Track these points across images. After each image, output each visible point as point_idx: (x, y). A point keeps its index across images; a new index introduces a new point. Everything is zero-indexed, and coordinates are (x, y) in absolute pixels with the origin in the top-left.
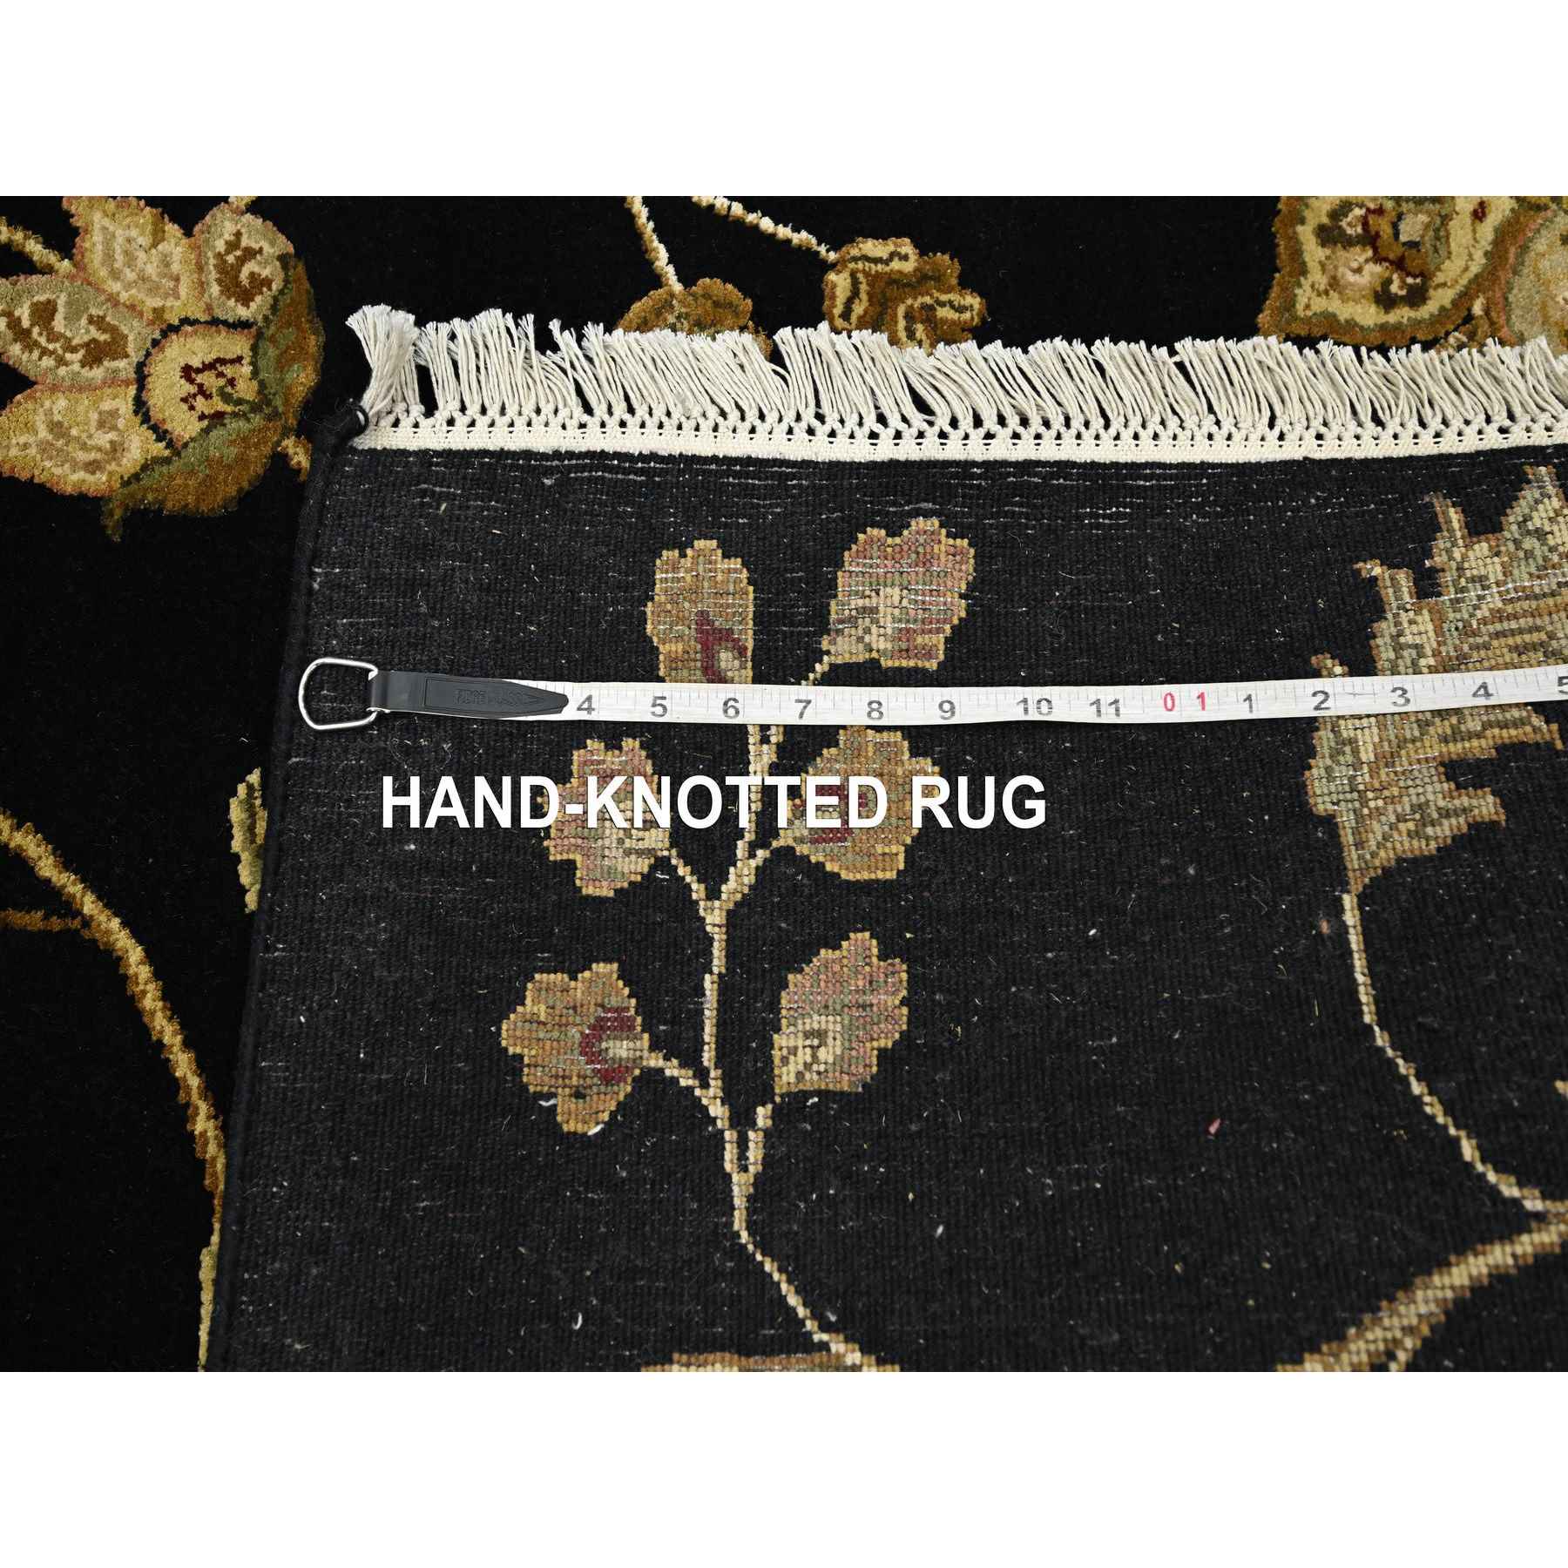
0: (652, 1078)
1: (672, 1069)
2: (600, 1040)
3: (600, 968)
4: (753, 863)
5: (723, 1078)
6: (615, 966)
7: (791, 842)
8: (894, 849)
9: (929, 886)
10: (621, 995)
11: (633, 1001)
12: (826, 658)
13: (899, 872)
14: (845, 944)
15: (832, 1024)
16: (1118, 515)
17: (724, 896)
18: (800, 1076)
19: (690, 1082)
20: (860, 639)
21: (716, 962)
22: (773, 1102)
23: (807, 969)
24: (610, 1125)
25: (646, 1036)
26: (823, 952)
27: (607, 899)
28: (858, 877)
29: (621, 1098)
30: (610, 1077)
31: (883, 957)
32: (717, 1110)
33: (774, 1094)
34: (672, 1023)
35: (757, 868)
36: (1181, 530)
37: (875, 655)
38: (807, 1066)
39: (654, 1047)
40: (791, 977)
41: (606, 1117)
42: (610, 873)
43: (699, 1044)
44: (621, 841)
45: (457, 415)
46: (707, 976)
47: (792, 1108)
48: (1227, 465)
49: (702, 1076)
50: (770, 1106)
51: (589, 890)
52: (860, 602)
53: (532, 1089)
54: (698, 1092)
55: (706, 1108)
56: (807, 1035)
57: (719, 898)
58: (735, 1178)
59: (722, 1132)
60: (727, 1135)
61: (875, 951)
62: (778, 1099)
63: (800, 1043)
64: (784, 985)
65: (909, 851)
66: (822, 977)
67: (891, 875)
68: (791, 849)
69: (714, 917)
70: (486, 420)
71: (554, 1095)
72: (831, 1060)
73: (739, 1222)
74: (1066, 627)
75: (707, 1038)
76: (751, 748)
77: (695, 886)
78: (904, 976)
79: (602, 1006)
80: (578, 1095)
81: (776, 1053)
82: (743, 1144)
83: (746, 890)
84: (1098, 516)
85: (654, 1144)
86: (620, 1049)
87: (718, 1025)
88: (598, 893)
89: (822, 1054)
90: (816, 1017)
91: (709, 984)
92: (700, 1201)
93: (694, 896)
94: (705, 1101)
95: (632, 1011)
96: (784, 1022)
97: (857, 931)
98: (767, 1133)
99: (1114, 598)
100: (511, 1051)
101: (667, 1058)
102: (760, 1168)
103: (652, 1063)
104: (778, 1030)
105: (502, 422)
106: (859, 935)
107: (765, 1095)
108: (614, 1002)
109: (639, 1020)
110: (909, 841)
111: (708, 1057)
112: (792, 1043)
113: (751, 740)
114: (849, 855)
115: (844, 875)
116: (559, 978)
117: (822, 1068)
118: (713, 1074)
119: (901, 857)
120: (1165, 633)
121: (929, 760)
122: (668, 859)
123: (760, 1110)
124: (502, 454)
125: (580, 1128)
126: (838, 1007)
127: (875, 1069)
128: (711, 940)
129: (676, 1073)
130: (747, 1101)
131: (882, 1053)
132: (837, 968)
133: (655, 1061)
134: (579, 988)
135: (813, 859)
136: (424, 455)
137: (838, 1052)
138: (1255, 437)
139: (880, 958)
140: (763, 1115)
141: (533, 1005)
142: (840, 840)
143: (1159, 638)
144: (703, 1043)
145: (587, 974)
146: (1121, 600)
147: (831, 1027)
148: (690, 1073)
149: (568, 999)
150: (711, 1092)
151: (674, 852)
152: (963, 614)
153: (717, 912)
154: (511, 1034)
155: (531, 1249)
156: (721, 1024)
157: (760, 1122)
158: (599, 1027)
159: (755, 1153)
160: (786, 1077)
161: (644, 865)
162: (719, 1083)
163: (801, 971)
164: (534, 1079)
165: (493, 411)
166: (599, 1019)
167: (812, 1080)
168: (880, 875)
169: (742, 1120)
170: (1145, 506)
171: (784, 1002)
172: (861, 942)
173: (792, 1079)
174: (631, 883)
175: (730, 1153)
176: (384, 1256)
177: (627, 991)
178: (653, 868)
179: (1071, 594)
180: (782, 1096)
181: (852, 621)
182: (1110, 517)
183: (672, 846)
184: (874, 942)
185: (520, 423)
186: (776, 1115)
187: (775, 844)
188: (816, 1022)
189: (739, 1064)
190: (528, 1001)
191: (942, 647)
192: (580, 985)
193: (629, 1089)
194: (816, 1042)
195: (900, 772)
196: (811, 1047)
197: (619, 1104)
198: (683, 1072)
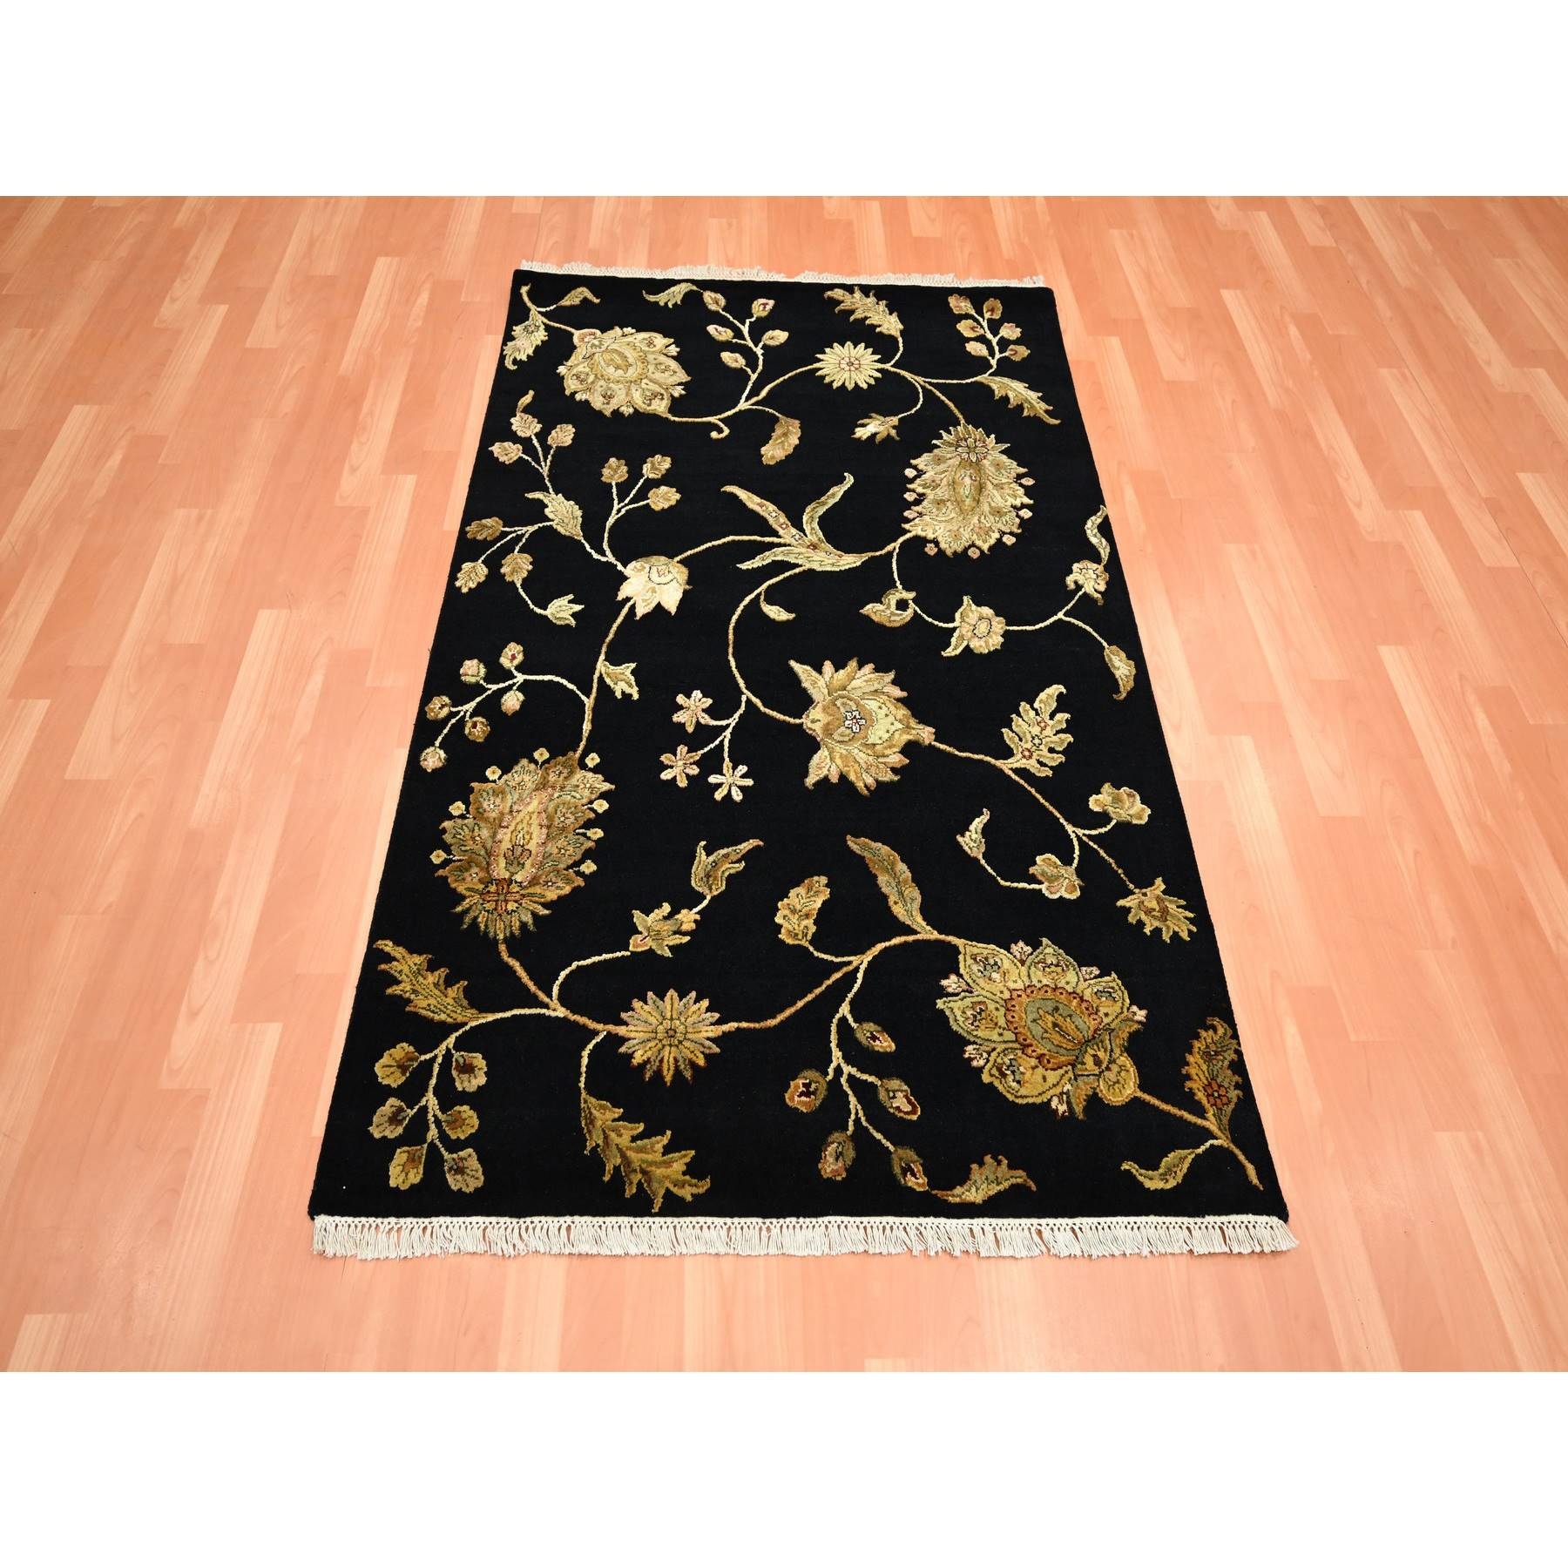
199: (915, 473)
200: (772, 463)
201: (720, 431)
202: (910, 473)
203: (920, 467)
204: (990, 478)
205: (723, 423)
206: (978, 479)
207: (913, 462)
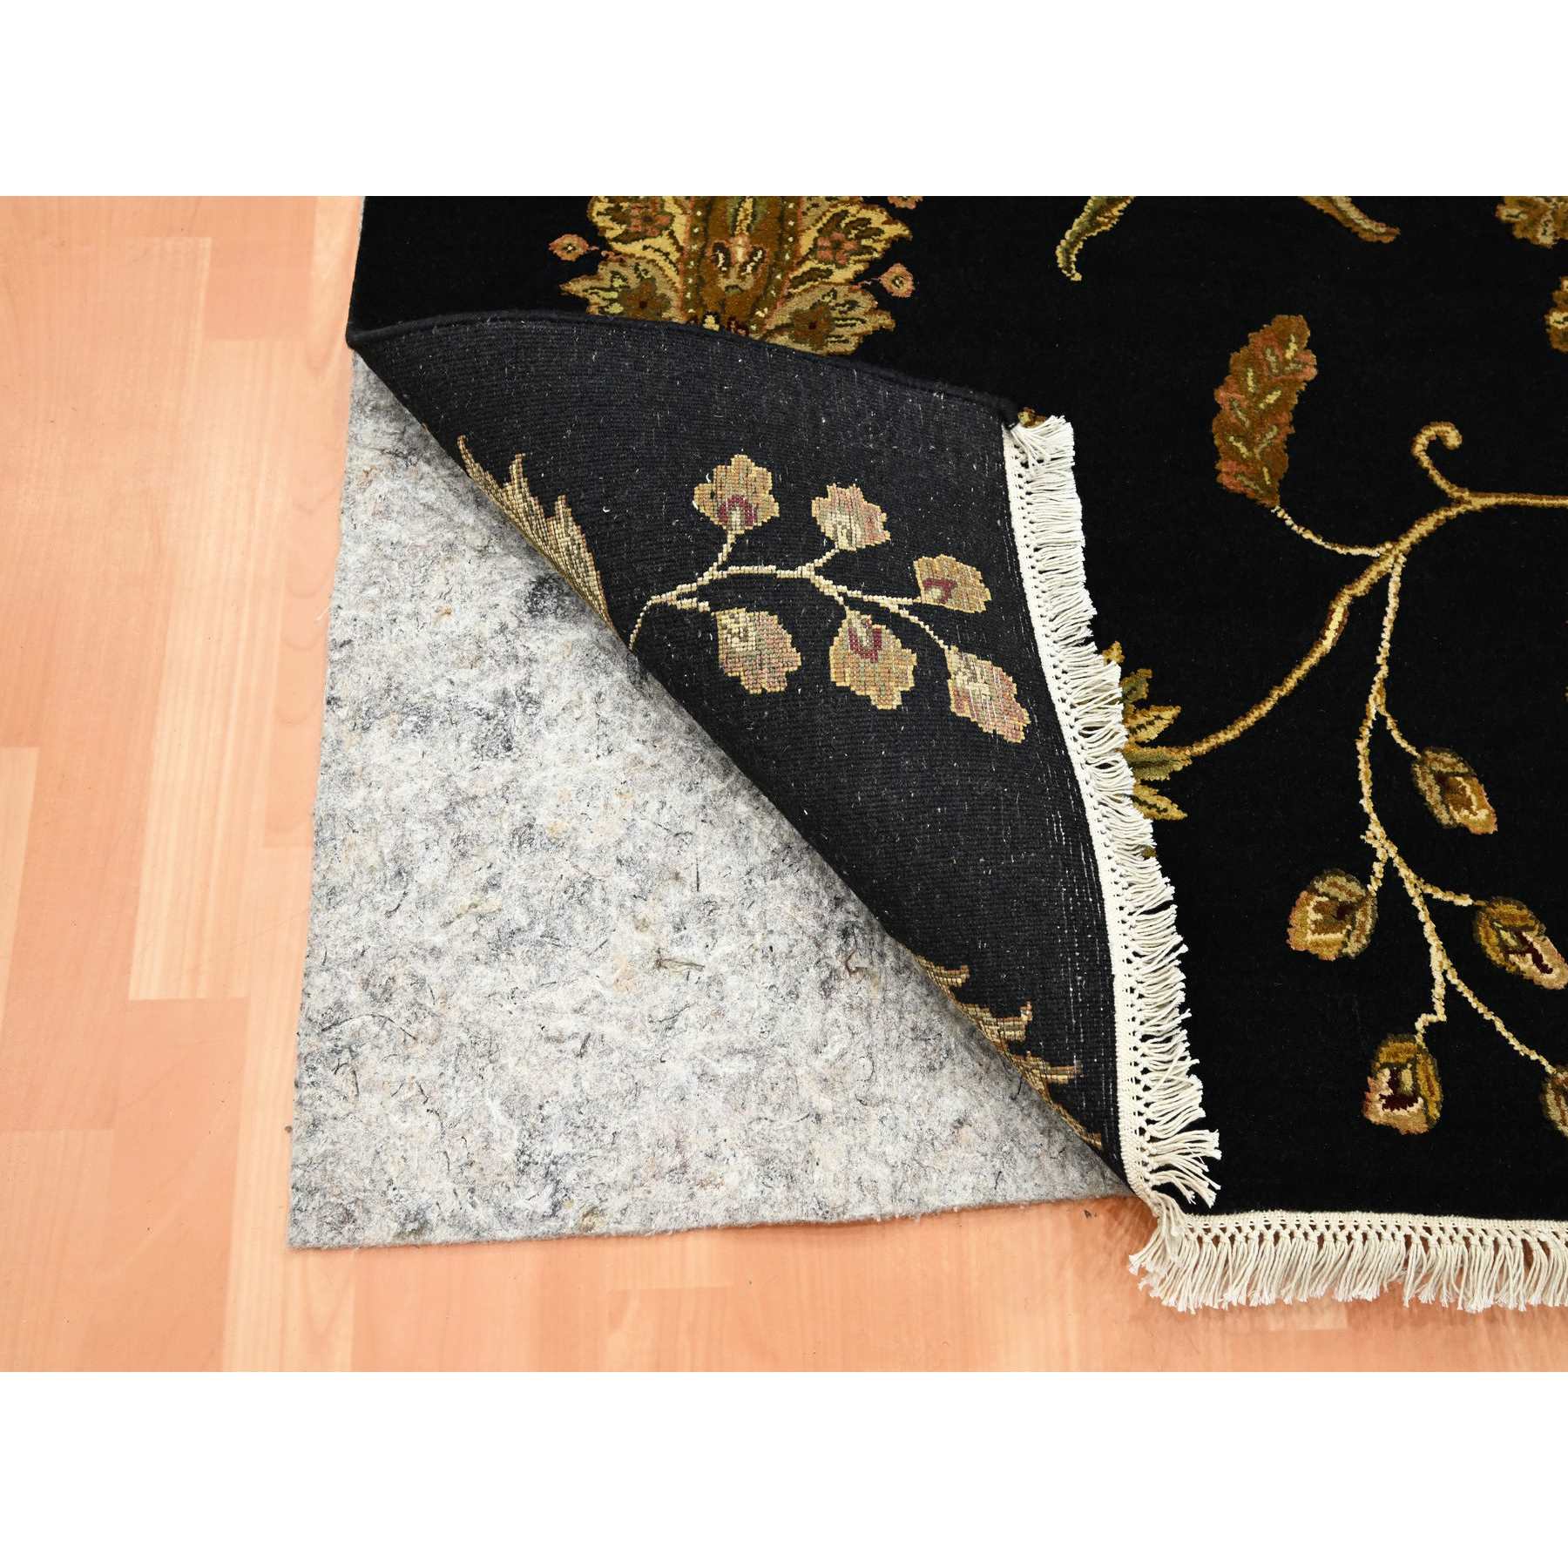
0: (721, 536)
1: (727, 548)
2: (740, 506)
3: (776, 507)
4: (836, 595)
5: (723, 579)
6: (778, 515)
7: (848, 617)
8: (848, 679)
9: (827, 702)
10: (763, 518)
11: (760, 524)
12: (946, 647)
13: (835, 683)
14: (794, 650)
15: (752, 643)
16: (1060, 836)
17: (817, 577)
18: (725, 627)
19: (720, 559)
20: (959, 669)
21: (783, 572)
22: (712, 611)
23: (780, 626)
24: (697, 513)
25: (743, 532)
26: (790, 636)
27: (810, 513)
28: (831, 657)
29: (712, 519)
30: (722, 512)
31: (788, 674)
32: (706, 578)
33: (715, 611)
34: (751, 547)
35: (833, 597)
36: (1055, 879)
37: (953, 676)
38: (730, 632)
39: (737, 536)
40: (776, 617)
41: (702, 511)
42: (823, 515)
43: (739, 563)
44: (840, 523)
45: (1024, 479)
46: (775, 567)
47: (707, 624)
48: (1104, 917)
49: (723, 567)
50: (709, 609)
51: (814, 504)
52: (978, 672)
53: (715, 470)
54: (715, 564)
55: (707, 570)
56: (746, 630)
57: (816, 574)
58: (674, 593)
59: (696, 581)
60: (695, 584)
61: (791, 669)
62: (713, 614)
63: (741, 625)
64: (771, 614)
65: (847, 689)
66: (776, 637)
67: (833, 678)
68: (845, 617)
69: (806, 571)
70: (1024, 495)
71: (712, 482)
72: (733, 645)
73: (655, 599)
74: (986, 795)
75: (743, 568)
76: (895, 599)
77: (821, 560)
78: (778, 689)
79: (757, 508)
80: (713, 495)
81: (735, 611)
82: (690, 595)
83: (821, 590)
84: (1057, 823)
85: (688, 540)
86: (736, 517)
87: (750, 575)
88: (813, 508)
89: (736, 640)
90: (754, 634)
91: (771, 569)
92: (663, 572)
93: (816, 561)
94: (711, 569)
95: (755, 524)
96: (752, 614)
97: (801, 656)
98: (696, 609)
99: (1007, 830)
100: (733, 460)
101: (732, 545)
102: (679, 608)
103: (729, 536)
104: (748, 611)
105: (1023, 503)
106: (799, 659)
107: (715, 607)
108: (760, 514)
109: (751, 528)
110: (853, 689)
111: (733, 570)
112: (741, 620)
113: (899, 599)
114: (843, 651)
115: (832, 648)
116: (770, 485)
117: (729, 641)
118: (725, 572)
119: (843, 684)
120: (985, 864)
121: (900, 703)
122: (834, 548)
123: (707, 603)
124: (1007, 502)
125: (696, 496)
126: (760, 647)
127: (730, 675)
128: (793, 569)
129: (725, 550)
130: (711, 594)
131: (738, 679)
132: (781, 645)
133: (731, 538)
134: (765, 496)
135: (840, 630)
136: (1002, 460)
137: (738, 650)
138: (1126, 941)
139: (787, 672)
140: (704, 606)
141: (756, 471)
142: (852, 646)
143: (982, 860)
144: (741, 566)
145: (773, 500)
146: (1006, 834)
147: (750, 644)
148: (725, 559)
149: (760, 489)
150: (716, 573)
151: (837, 551)
152: (985, 730)
153: (809, 573)
154: (740, 460)
155: (638, 476)
156: (750, 576)
157: (701, 604)
158: (747, 506)
159: (687, 604)
160: (724, 618)
161: (829, 534)
162: (720, 577)
163: (779, 623)
164: (719, 471)
165: (1029, 499)
166: (751, 507)
167: (722, 634)
168: (833, 671)
169: (702, 594)
170: (1068, 855)
171: (762, 613)
172: (795, 660)
173: (723, 622)
174: (820, 526)
175: (684, 588)
176: (634, 397)
177: (765, 521)
178: (828, 538)
179: (1006, 799)
180: (715, 616)
181: (968, 666)
182: (1058, 830)
183: (841, 550)
184: (796, 669)
185: (1024, 513)
186: (706, 614)
187: (847, 608)
188: (752, 634)
189: (729, 588)
190: (757, 468)
191: (964, 715)
192: (767, 495)
193: (716, 523)
194: (742, 635)
195: (892, 684)
196: (739, 633)
197: (709, 518)
198: (725, 555)
199: (885, 280)
200: (1281, 320)
201: (1436, 447)
202: (899, 281)
203: (866, 302)
204: (675, 256)
205: (1442, 493)
206: (709, 252)
207: (885, 320)
